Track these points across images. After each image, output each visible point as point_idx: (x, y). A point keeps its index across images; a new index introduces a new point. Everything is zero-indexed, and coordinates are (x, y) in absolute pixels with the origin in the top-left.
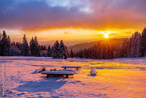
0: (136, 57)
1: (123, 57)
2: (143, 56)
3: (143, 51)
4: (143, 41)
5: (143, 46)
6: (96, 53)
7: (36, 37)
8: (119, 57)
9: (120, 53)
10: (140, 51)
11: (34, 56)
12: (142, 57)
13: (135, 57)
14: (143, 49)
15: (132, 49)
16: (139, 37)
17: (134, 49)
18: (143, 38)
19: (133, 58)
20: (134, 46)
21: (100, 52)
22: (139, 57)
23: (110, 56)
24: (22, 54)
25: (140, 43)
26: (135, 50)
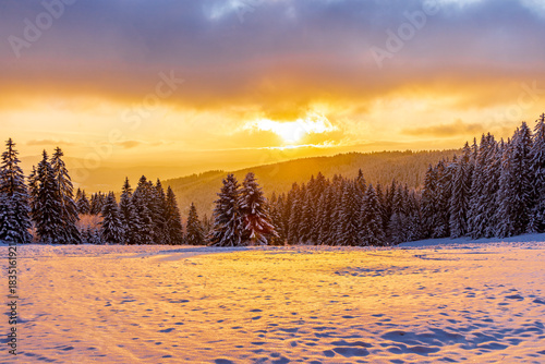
0: (491, 235)
1: (428, 237)
2: (523, 231)
3: (520, 211)
4: (520, 172)
5: (519, 191)
6: (309, 221)
7: (58, 150)
8: (415, 239)
9: (415, 222)
10: (509, 212)
11: (54, 243)
12: (518, 234)
13: (489, 237)
14: (521, 204)
15: (475, 204)
16: (506, 157)
17: (482, 203)
18: (520, 160)
19: (481, 239)
20: (480, 193)
21: (329, 219)
22: (506, 235)
23: (376, 233)
24: (5, 234)
25: (511, 180)
26: (486, 208)
